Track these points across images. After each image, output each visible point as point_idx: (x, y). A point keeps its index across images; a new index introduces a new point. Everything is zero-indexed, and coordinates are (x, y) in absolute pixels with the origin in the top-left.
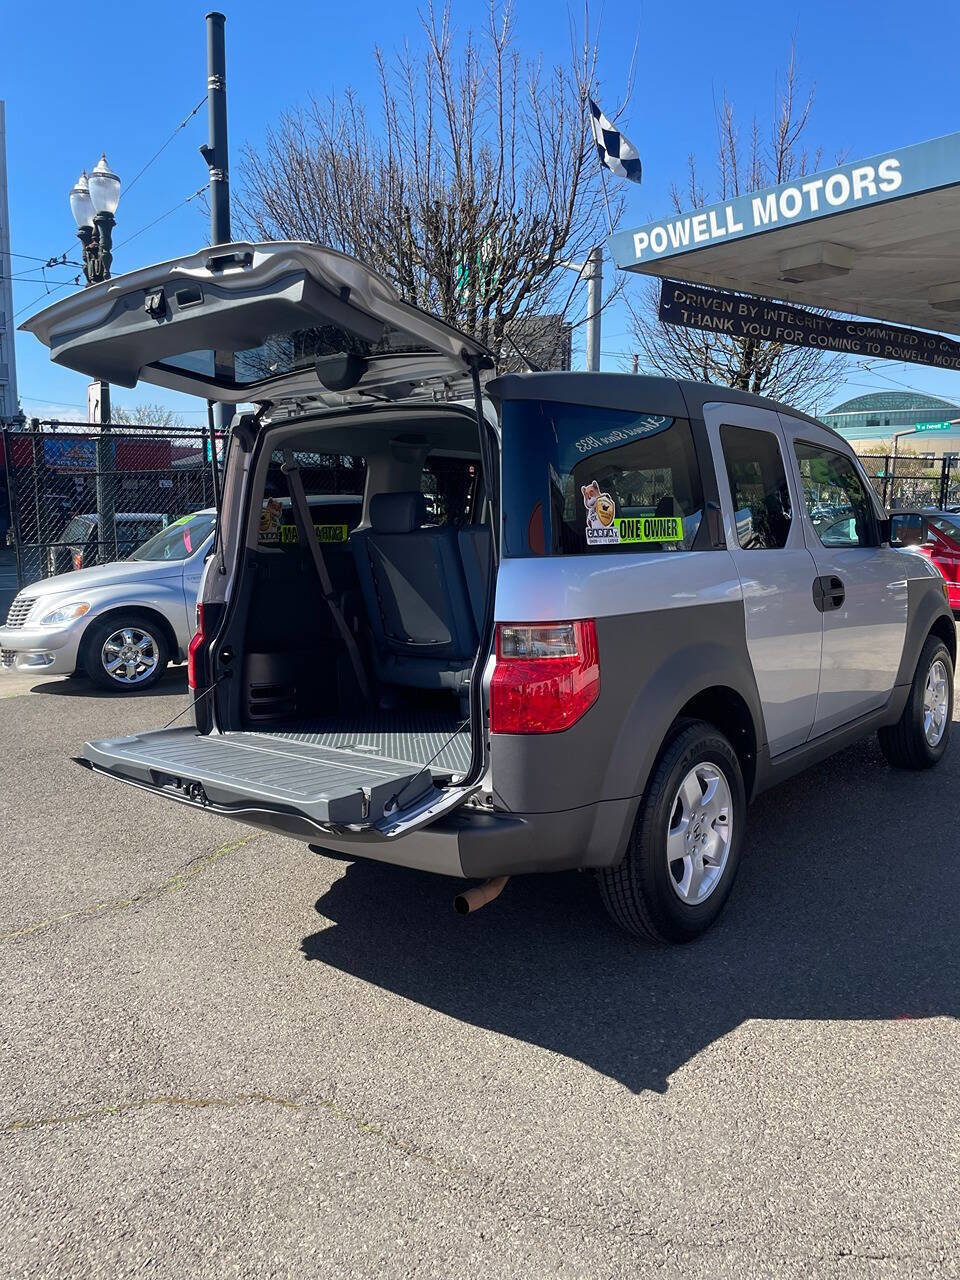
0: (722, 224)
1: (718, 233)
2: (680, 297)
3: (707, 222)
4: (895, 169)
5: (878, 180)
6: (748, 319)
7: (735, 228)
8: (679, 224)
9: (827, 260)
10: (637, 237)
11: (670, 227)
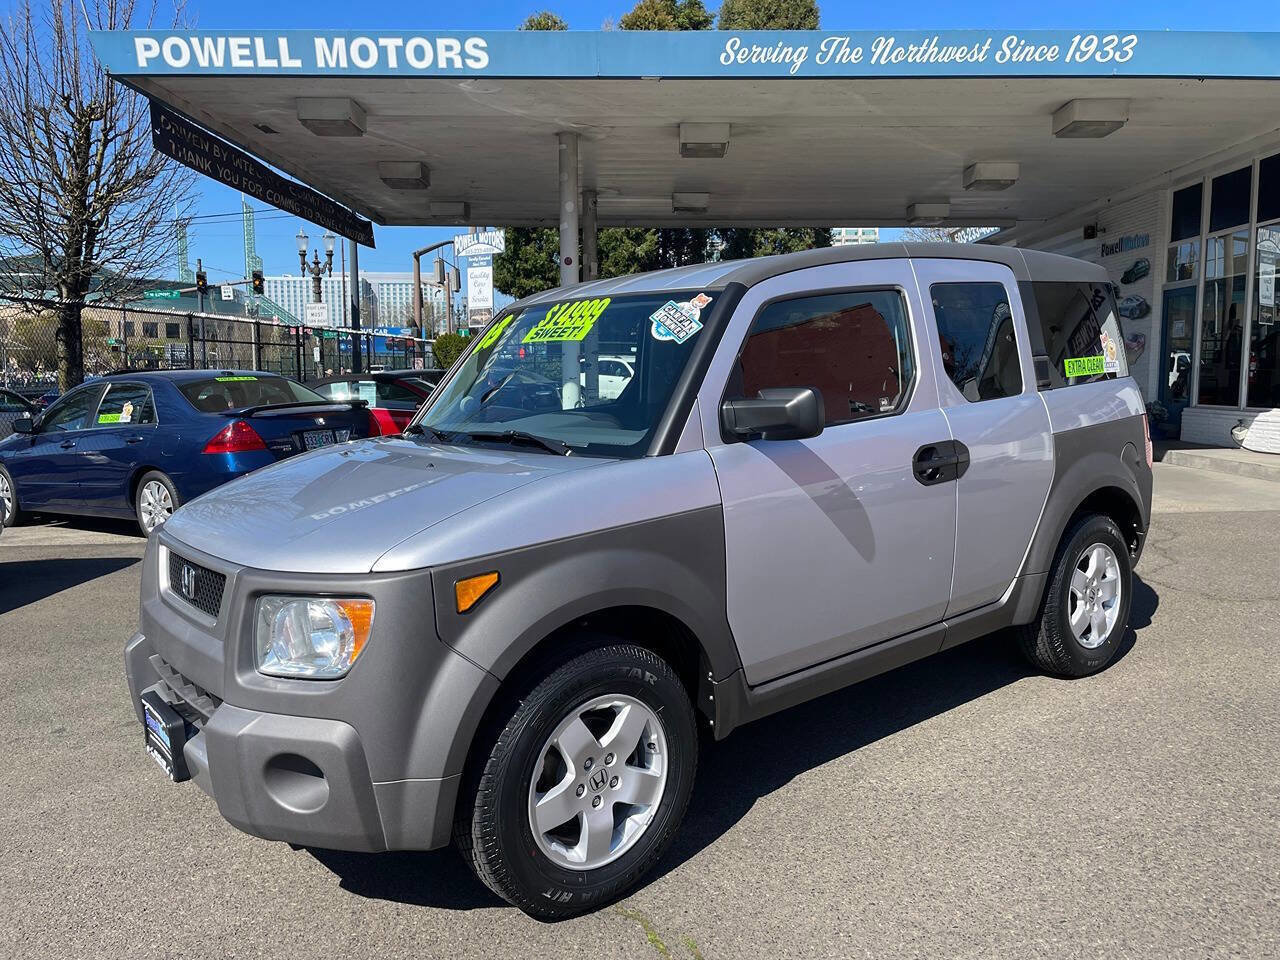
1: (265, 63)
2: (166, 123)
3: (252, 47)
4: (482, 49)
5: (463, 54)
6: (222, 162)
7: (291, 63)
9: (352, 120)
10: (140, 42)
11: (195, 41)
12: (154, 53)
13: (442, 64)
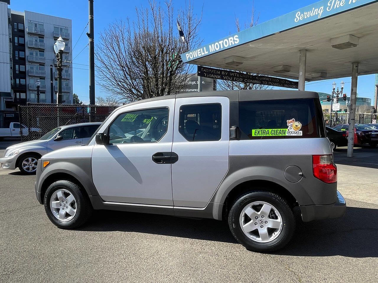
0: (204, 52)
2: (203, 70)
3: (200, 51)
5: (234, 41)
6: (225, 75)
7: (207, 53)
8: (195, 52)
9: (235, 61)
10: (186, 55)
13: (230, 45)
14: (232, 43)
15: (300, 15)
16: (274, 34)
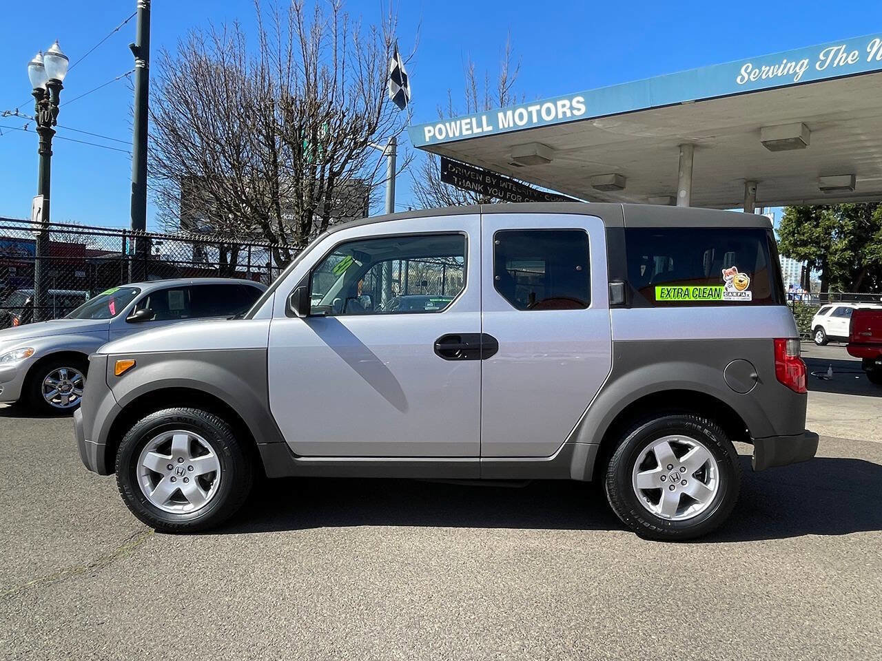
0: (480, 125)
1: (477, 131)
2: (452, 168)
3: (471, 123)
4: (581, 103)
5: (572, 108)
6: (491, 185)
7: (488, 129)
8: (453, 124)
9: (538, 154)
10: (426, 129)
11: (447, 124)
12: (432, 134)
13: (560, 116)
14: (564, 113)
15: (751, 72)
16: (680, 104)
